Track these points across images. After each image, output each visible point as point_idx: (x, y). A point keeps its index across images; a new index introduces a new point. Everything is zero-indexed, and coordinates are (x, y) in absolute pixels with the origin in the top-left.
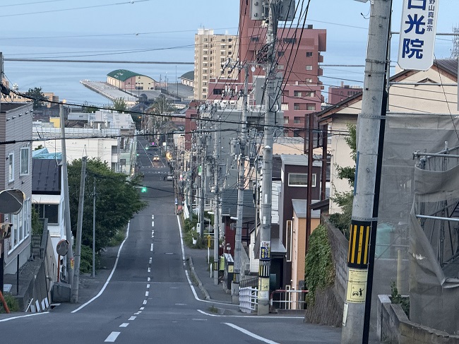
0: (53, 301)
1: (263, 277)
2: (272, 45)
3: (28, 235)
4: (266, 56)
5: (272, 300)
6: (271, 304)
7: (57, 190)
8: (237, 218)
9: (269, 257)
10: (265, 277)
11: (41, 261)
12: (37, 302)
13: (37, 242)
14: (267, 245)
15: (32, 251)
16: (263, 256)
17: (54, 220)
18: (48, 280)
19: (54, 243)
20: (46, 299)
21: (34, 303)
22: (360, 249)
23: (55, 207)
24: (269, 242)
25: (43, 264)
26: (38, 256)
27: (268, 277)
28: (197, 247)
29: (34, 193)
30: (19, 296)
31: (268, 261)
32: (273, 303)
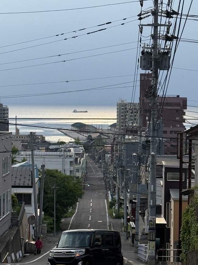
0: (26, 252)
1: (151, 240)
2: (155, 85)
3: (9, 212)
6: (157, 258)
8: (137, 201)
9: (155, 227)
10: (152, 241)
11: (17, 228)
12: (13, 255)
13: (15, 216)
14: (154, 219)
15: (12, 222)
16: (151, 227)
17: (29, 203)
18: (22, 240)
20: (20, 252)
23: (29, 195)
24: (155, 217)
25: (18, 231)
26: (15, 225)
27: (154, 240)
29: (13, 187)
31: (154, 230)
32: (158, 257)
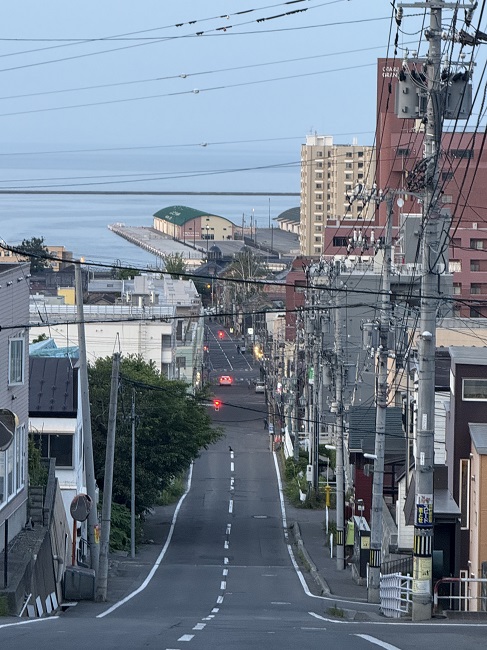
0: (65, 599)
1: (420, 555)
2: (432, 160)
3: (22, 486)
4: (422, 179)
5: (436, 595)
6: (436, 602)
7: (70, 410)
8: (375, 456)
9: (430, 521)
10: (424, 556)
11: (44, 530)
12: (38, 600)
13: (37, 497)
14: (427, 501)
15: (28, 513)
16: (420, 520)
17: (66, 460)
18: (56, 562)
19: (67, 500)
20: (53, 595)
21: (33, 602)
23: (67, 439)
24: (431, 496)
25: (48, 536)
26: (39, 522)
27: (429, 556)
28: (308, 505)
29: (32, 414)
30: (8, 590)
31: (429, 528)
32: (439, 600)
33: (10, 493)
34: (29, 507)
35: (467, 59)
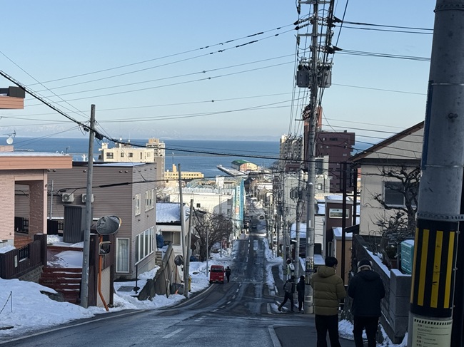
1: (308, 284)
3: (152, 252)
9: (313, 268)
13: (160, 256)
14: (311, 259)
18: (167, 282)
22: (436, 278)
24: (313, 257)
31: (312, 272)
33: (141, 258)
34: (156, 260)
35: (329, 61)
